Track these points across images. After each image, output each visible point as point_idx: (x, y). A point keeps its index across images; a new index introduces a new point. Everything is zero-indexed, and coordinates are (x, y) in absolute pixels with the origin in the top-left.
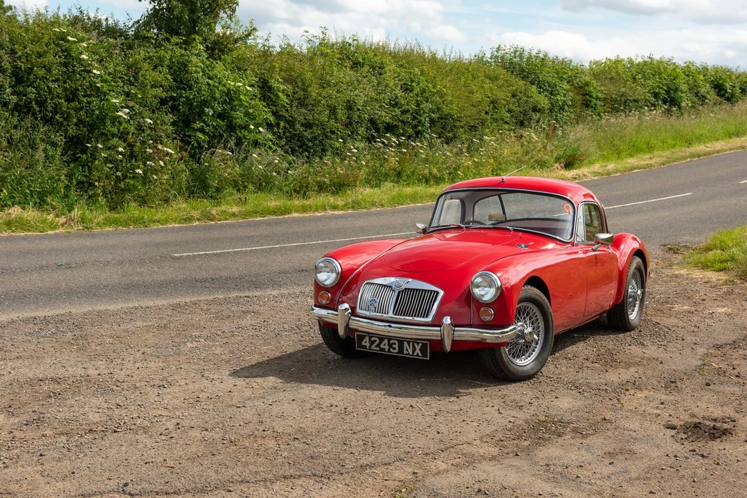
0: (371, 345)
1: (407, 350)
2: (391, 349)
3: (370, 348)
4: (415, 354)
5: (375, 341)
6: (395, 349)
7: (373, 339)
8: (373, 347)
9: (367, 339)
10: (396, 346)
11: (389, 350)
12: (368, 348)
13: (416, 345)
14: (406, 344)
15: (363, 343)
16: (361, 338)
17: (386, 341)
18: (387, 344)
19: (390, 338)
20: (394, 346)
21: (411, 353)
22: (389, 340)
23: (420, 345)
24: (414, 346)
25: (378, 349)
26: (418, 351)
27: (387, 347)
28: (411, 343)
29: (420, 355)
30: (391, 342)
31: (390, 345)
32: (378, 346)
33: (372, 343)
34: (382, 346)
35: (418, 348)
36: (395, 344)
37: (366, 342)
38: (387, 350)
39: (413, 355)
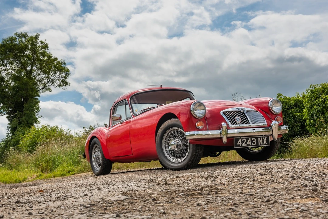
0: (242, 144)
1: (260, 143)
2: (252, 144)
3: (242, 146)
4: (264, 144)
5: (244, 141)
6: (254, 143)
7: (243, 140)
8: (243, 145)
9: (240, 141)
10: (255, 141)
11: (251, 144)
12: (241, 146)
13: (264, 138)
14: (259, 139)
15: (238, 144)
16: (237, 140)
17: (250, 139)
18: (250, 142)
19: (251, 137)
20: (254, 141)
21: (262, 144)
22: (251, 138)
23: (266, 138)
24: (263, 139)
25: (246, 145)
26: (265, 142)
27: (250, 143)
28: (262, 138)
29: (266, 144)
30: (252, 139)
31: (252, 141)
32: (246, 143)
33: (243, 142)
34: (248, 143)
35: (265, 140)
36: (254, 140)
37: (239, 143)
38: (250, 145)
39: (263, 145)
